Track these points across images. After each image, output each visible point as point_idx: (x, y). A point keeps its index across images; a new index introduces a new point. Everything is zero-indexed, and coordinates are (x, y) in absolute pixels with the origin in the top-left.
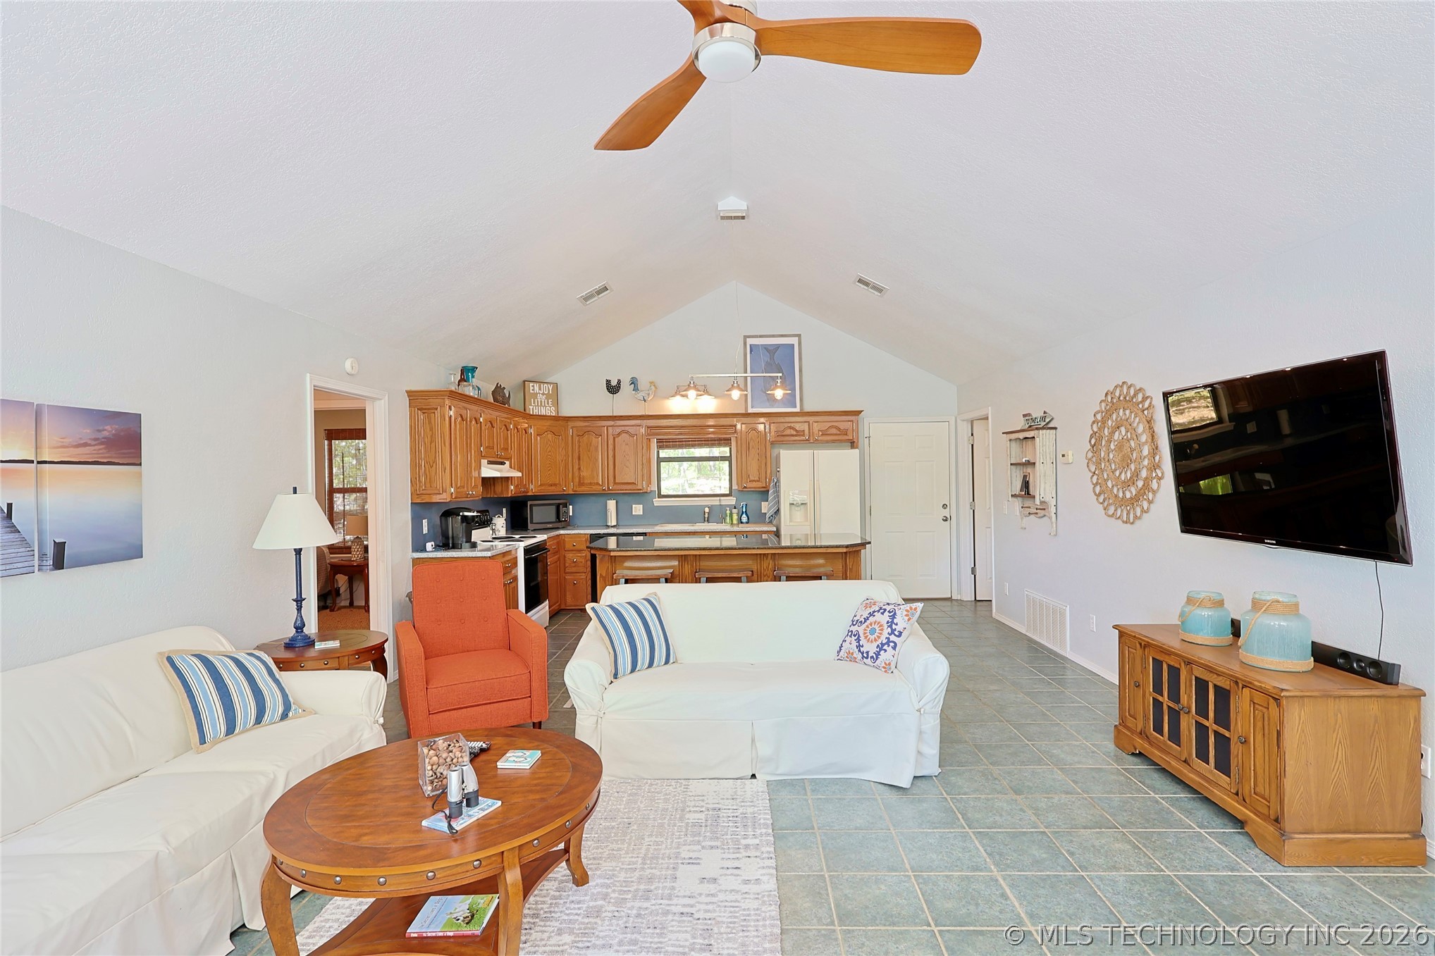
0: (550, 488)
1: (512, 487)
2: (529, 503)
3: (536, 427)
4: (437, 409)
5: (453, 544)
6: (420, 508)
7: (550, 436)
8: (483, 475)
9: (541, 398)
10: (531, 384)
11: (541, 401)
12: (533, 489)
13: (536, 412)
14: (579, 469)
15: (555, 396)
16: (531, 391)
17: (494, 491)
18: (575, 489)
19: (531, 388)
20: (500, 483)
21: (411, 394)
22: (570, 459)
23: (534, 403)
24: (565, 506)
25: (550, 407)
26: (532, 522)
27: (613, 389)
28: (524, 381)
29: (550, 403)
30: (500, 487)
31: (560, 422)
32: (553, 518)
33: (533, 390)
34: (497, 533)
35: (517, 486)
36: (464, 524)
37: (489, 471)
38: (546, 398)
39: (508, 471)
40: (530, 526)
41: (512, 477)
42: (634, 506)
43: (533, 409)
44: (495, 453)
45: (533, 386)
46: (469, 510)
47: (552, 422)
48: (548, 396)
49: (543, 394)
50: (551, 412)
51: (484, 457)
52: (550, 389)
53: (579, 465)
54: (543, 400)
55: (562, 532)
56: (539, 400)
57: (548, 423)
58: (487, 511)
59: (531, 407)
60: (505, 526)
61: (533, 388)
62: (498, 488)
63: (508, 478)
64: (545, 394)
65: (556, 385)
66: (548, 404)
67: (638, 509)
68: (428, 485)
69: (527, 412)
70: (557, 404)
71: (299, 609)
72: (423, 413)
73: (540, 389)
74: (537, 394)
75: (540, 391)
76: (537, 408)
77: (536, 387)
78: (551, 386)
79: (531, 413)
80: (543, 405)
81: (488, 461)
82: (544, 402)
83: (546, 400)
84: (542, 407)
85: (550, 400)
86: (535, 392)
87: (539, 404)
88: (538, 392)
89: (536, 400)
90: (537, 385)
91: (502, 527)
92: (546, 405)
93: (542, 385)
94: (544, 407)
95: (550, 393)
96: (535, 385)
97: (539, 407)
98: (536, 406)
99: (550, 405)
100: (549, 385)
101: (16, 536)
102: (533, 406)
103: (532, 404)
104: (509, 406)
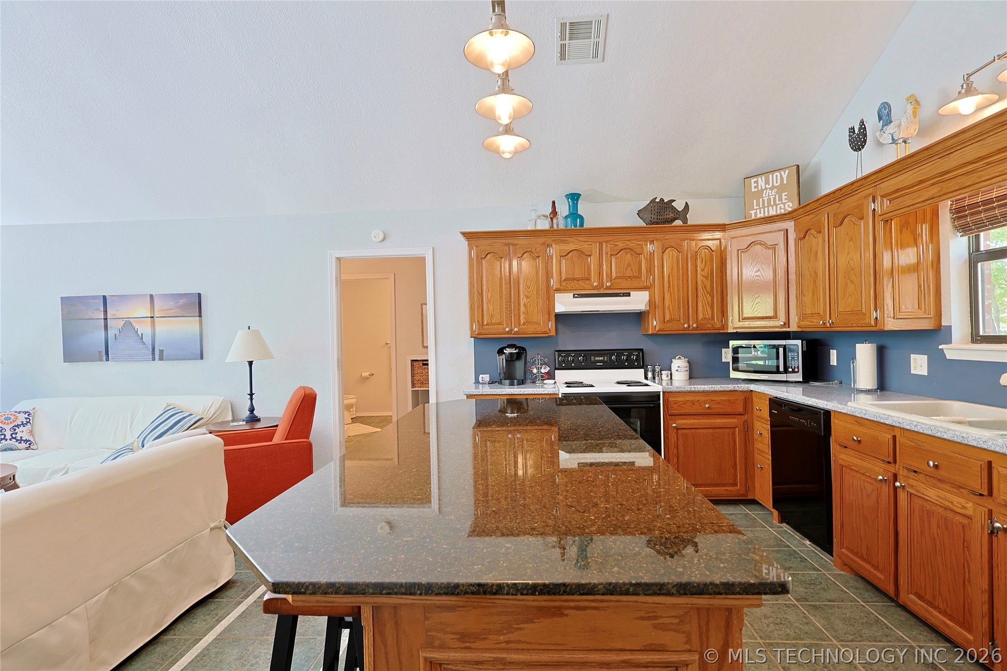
0: (758, 322)
1: (656, 323)
7: (758, 249)
9: (771, 194)
10: (753, 180)
11: (769, 200)
12: (730, 324)
13: (761, 214)
14: (802, 291)
16: (753, 190)
19: (753, 185)
23: (758, 204)
25: (784, 204)
27: (858, 140)
28: (744, 179)
29: (784, 197)
33: (755, 188)
35: (673, 320)
38: (777, 193)
42: (912, 356)
43: (756, 214)
44: (590, 284)
45: (756, 182)
48: (781, 189)
49: (773, 188)
50: (785, 210)
51: (561, 291)
52: (785, 176)
54: (772, 198)
56: (766, 199)
58: (640, 350)
59: (753, 212)
61: (756, 185)
64: (776, 187)
65: (796, 169)
66: (781, 199)
67: (919, 364)
70: (798, 196)
71: (251, 399)
73: (767, 182)
74: (762, 190)
75: (767, 186)
76: (762, 210)
77: (761, 181)
78: (787, 171)
79: (753, 217)
80: (772, 204)
81: (572, 294)
82: (774, 199)
83: (777, 196)
84: (770, 208)
85: (783, 194)
86: (760, 189)
87: (766, 205)
88: (764, 188)
89: (761, 199)
90: (763, 178)
91: (677, 370)
92: (777, 202)
93: (771, 176)
94: (774, 207)
95: (785, 182)
96: (760, 179)
97: (766, 209)
98: (760, 209)
99: (784, 201)
100: (782, 173)
101: (145, 346)
102: (756, 209)
103: (755, 207)
104: (685, 220)
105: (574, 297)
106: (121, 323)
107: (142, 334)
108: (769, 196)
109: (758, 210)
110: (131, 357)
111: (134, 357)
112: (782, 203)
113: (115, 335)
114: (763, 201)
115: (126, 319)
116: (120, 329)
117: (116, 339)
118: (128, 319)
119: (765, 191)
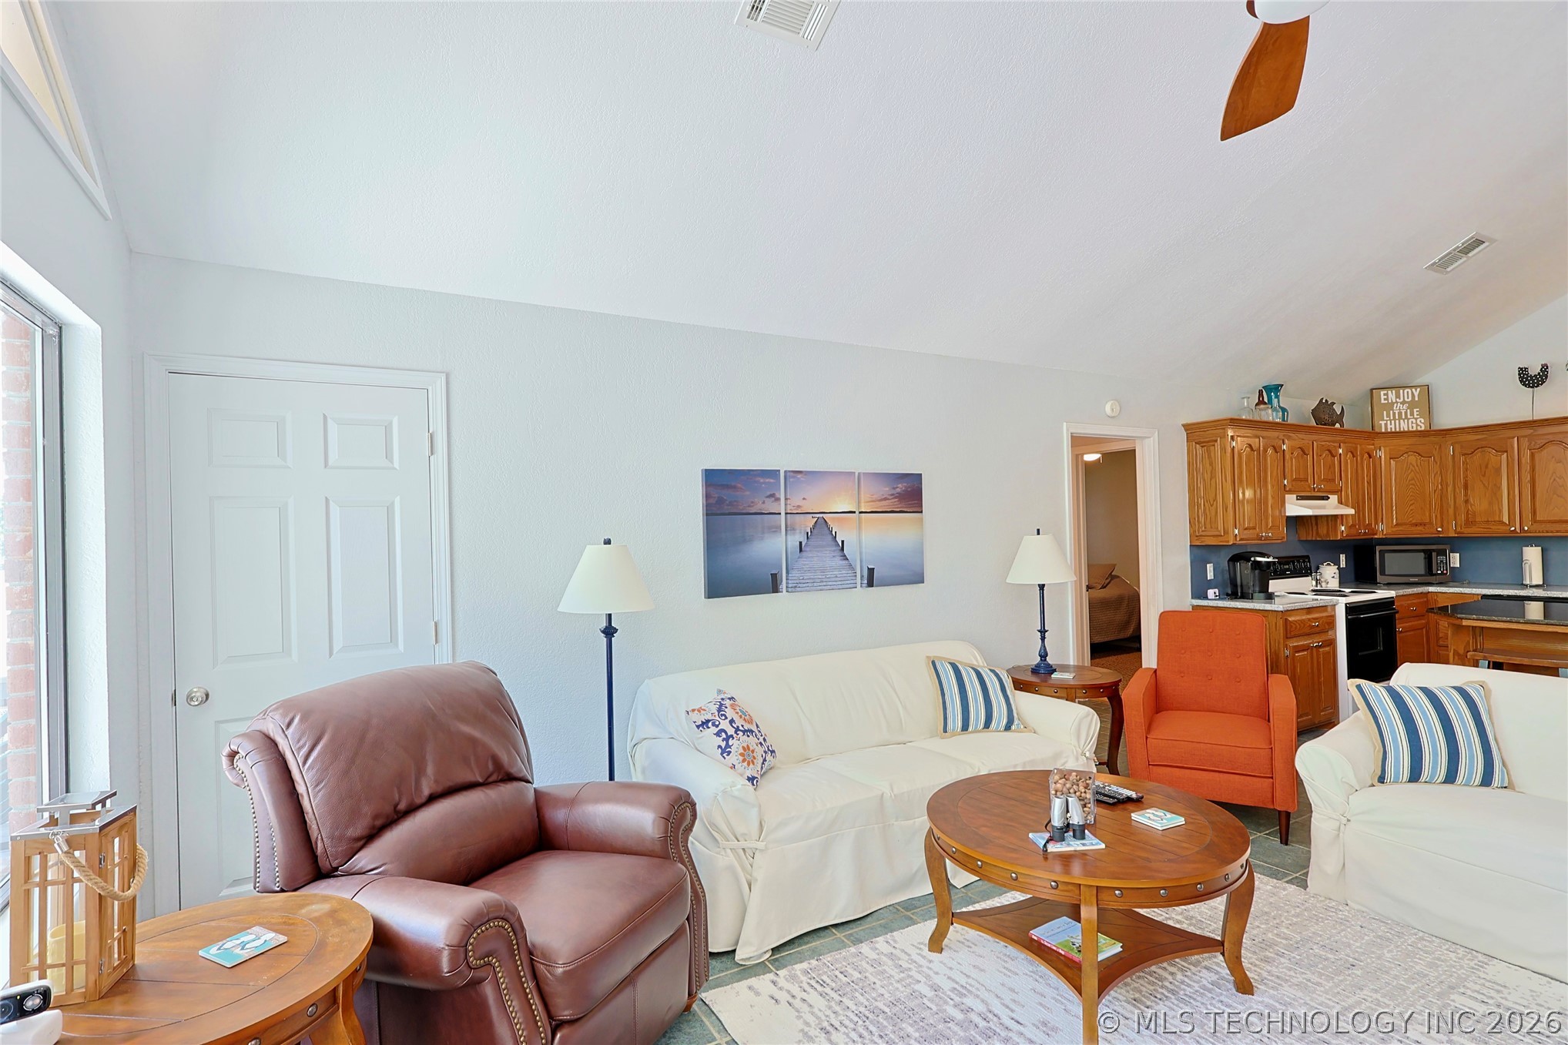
0: (1413, 528)
1: (1343, 528)
2: (1378, 548)
3: (1388, 449)
4: (1216, 441)
5: (1242, 593)
6: (1201, 552)
7: (1413, 459)
8: (1289, 513)
10: (1382, 393)
11: (1400, 414)
12: (1382, 530)
13: (1391, 427)
14: (1467, 501)
15: (1427, 400)
16: (1383, 401)
17: (1317, 533)
18: (1459, 529)
19: (1383, 397)
20: (1325, 523)
21: (1187, 427)
22: (1450, 489)
23: (1388, 416)
24: (1443, 553)
25: (1416, 419)
26: (1383, 573)
27: (1533, 380)
28: (1372, 390)
29: (1415, 413)
30: (1325, 528)
31: (1432, 438)
32: (1421, 568)
33: (1385, 399)
34: (1324, 584)
35: (1353, 526)
36: (1257, 572)
37: (1295, 508)
38: (1408, 408)
39: (1336, 508)
40: (1379, 578)
41: (1342, 515)
43: (1386, 425)
44: (1310, 487)
45: (1387, 394)
46: (1263, 555)
47: (1415, 439)
48: (1412, 405)
49: (1403, 403)
50: (1417, 425)
51: (1290, 492)
52: (1417, 394)
53: (1466, 495)
54: (1403, 412)
55: (1431, 589)
56: (1397, 412)
57: (1407, 442)
58: (1308, 557)
59: (1383, 423)
60: (1337, 576)
61: (1386, 397)
62: (1323, 530)
63: (1336, 516)
64: (1407, 402)
65: (1427, 389)
66: (1412, 414)
68: (1208, 526)
69: (1377, 430)
70: (1428, 409)
71: (1043, 639)
72: (1202, 447)
73: (1398, 396)
74: (1393, 403)
75: (1398, 400)
76: (1393, 422)
77: (1392, 395)
78: (1418, 390)
79: (1383, 430)
80: (1403, 417)
81: (1295, 496)
82: (1406, 413)
83: (1408, 411)
84: (1402, 421)
85: (1415, 410)
86: (1390, 401)
87: (1397, 418)
88: (1394, 401)
89: (1391, 412)
90: (1394, 391)
91: (1333, 577)
92: (1409, 417)
93: (1401, 391)
94: (1406, 421)
95: (1417, 399)
96: (1390, 392)
97: (1397, 421)
98: (1391, 421)
99: (1415, 416)
100: (1414, 390)
101: (846, 562)
102: (1387, 421)
103: (1385, 418)
104: (1342, 425)
105: (1297, 499)
106: (810, 521)
107: (843, 542)
108: (1400, 409)
109: (1389, 422)
110: (825, 583)
111: (830, 583)
112: (1414, 418)
113: (801, 543)
114: (1394, 414)
115: (818, 515)
116: (808, 533)
117: (801, 550)
118: (821, 515)
119: (1395, 405)
